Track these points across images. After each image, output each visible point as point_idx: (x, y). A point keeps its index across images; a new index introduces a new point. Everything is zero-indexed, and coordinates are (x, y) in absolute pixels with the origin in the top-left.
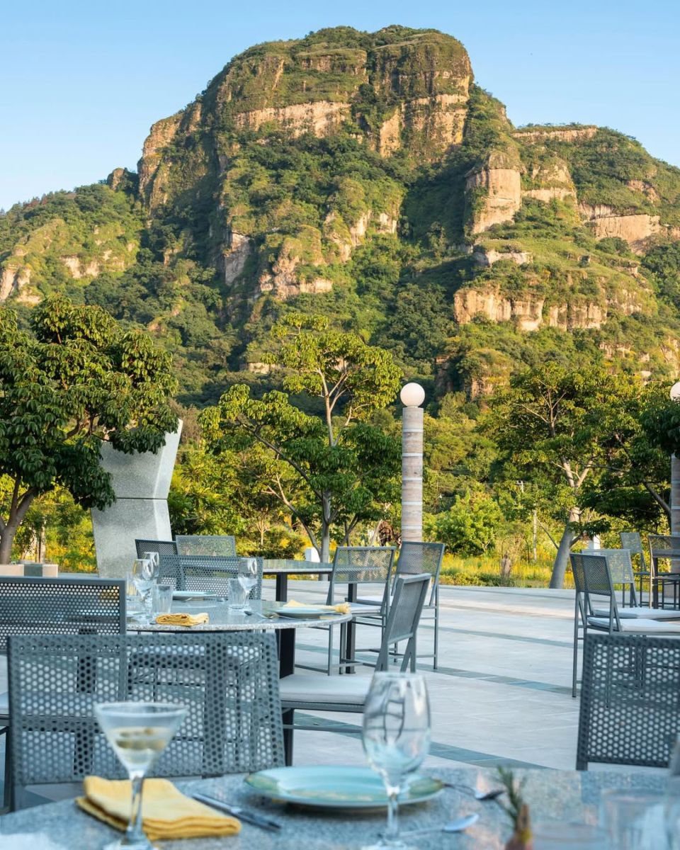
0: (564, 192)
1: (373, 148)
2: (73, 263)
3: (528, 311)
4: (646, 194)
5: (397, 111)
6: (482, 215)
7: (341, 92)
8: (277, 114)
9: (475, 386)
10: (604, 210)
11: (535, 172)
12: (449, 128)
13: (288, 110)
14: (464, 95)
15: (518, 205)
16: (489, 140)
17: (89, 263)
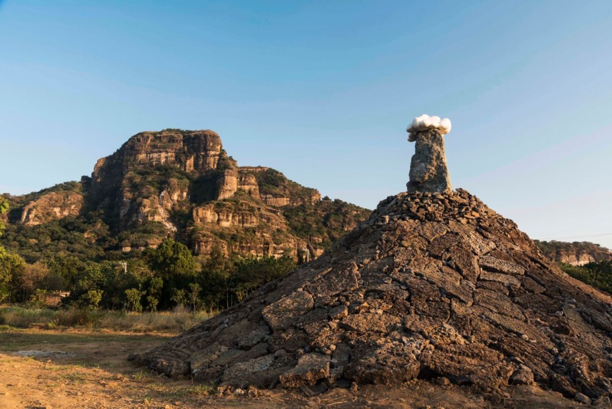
0: (254, 187)
1: (183, 169)
2: (57, 210)
3: (225, 218)
4: (285, 191)
5: (193, 156)
6: (222, 193)
7: (172, 149)
8: (147, 156)
9: (197, 247)
10: (271, 196)
11: (243, 179)
12: (212, 163)
13: (151, 155)
14: (218, 151)
15: (236, 190)
16: (227, 167)
17: (65, 210)
